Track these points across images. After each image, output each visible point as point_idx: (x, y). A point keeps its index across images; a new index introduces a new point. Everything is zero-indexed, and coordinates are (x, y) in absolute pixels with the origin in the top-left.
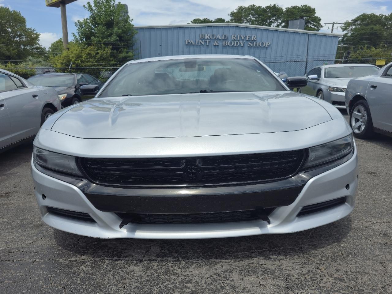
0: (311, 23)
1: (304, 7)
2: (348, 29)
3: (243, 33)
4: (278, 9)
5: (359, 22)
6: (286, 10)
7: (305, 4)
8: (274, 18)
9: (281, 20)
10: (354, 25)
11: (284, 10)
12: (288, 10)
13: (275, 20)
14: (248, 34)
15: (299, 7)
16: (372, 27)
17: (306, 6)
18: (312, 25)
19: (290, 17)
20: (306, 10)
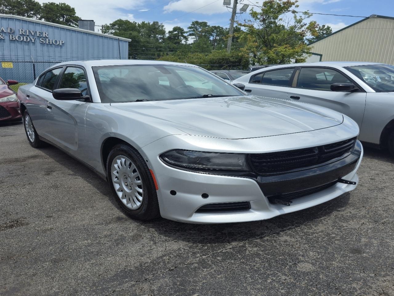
0: (73, 23)
1: (63, 5)
2: (108, 32)
3: (32, 28)
4: (35, 3)
5: (116, 27)
6: (43, 5)
7: (63, 3)
8: (32, 12)
9: (40, 15)
10: (112, 29)
11: (42, 5)
12: (46, 6)
13: (34, 14)
14: (38, 29)
15: (57, 5)
16: (130, 32)
17: (64, 4)
18: (75, 25)
19: (49, 13)
20: (65, 9)
